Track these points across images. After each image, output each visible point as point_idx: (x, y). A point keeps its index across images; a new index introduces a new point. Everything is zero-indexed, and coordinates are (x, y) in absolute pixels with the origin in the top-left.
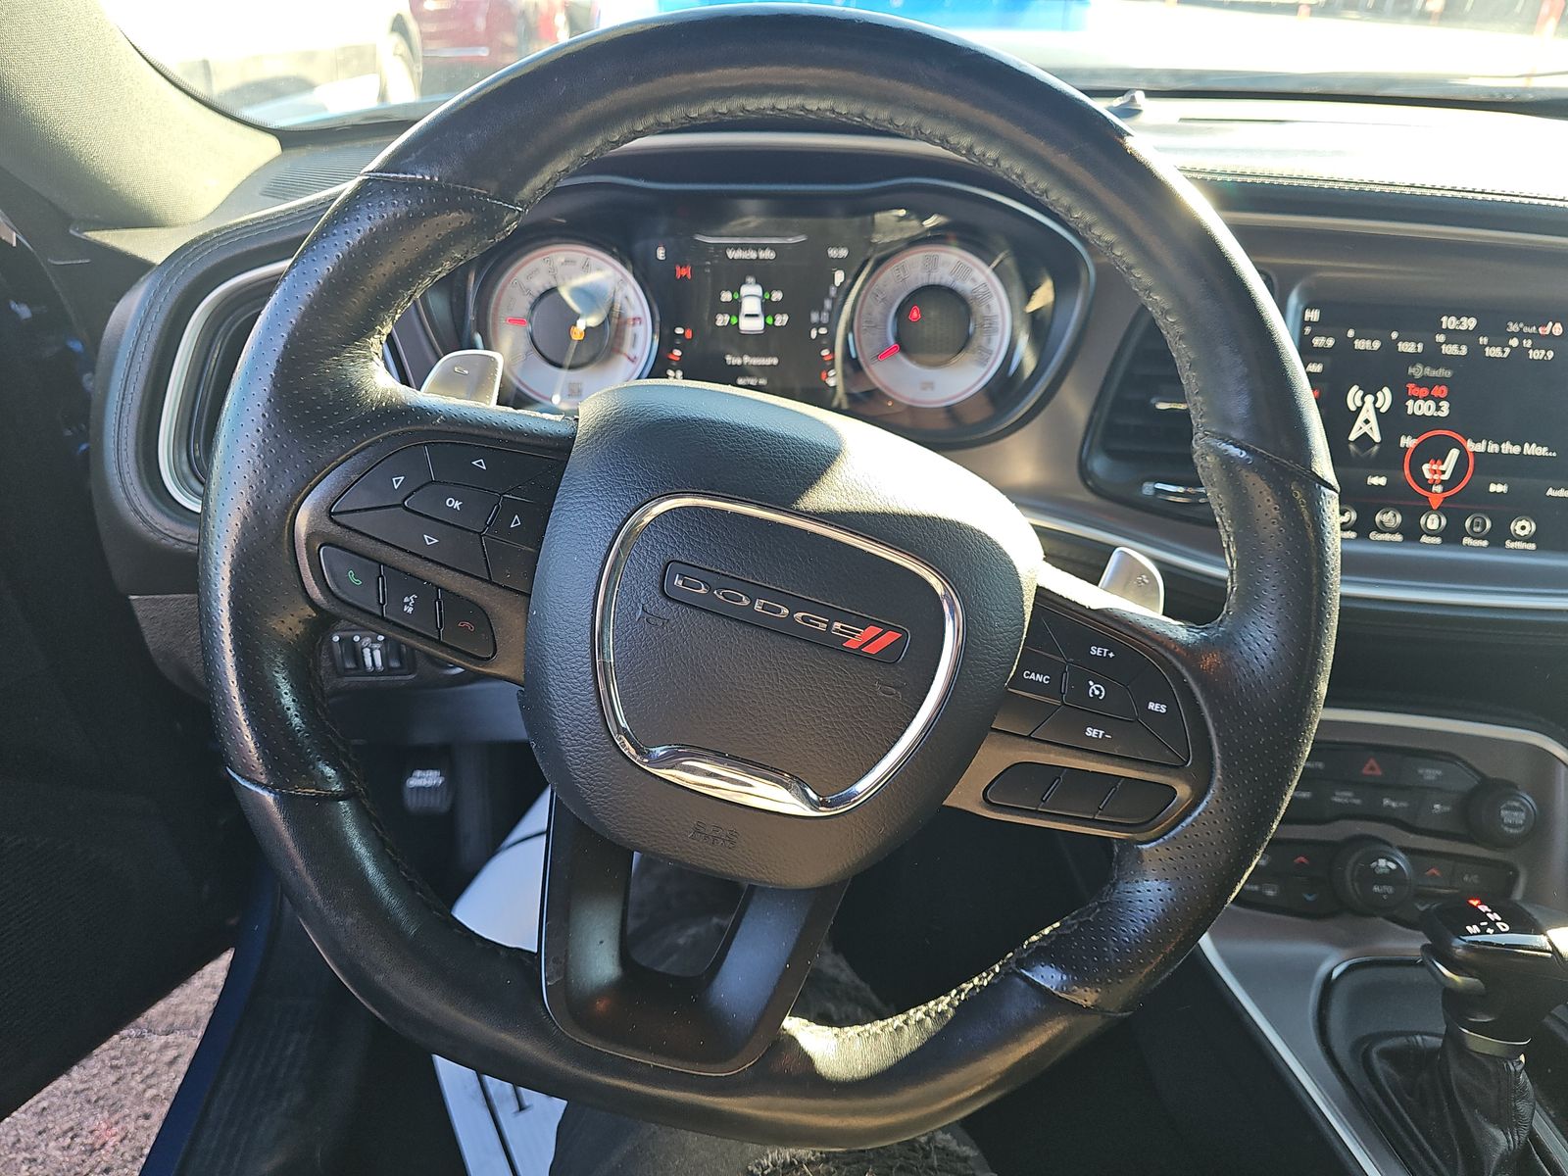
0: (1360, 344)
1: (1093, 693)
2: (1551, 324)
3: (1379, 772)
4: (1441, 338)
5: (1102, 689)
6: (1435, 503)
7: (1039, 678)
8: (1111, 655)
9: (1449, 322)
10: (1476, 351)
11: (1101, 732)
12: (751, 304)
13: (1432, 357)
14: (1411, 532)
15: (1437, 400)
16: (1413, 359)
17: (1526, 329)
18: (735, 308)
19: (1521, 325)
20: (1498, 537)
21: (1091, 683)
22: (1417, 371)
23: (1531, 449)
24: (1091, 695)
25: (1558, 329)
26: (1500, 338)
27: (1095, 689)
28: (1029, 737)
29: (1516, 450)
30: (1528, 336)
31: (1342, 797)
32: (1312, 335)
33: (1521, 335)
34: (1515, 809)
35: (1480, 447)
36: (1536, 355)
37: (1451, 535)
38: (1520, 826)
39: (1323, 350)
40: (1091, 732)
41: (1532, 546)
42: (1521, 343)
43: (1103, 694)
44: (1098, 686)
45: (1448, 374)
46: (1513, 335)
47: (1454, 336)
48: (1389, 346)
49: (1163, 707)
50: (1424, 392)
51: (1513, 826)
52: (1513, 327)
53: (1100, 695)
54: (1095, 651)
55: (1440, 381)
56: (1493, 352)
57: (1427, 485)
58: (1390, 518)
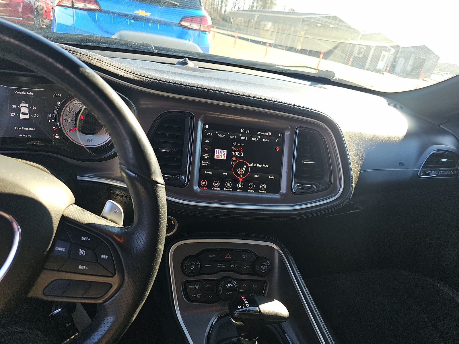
0: (220, 135)
1: (81, 254)
2: (268, 132)
3: (230, 257)
4: (241, 135)
5: (84, 252)
6: (241, 180)
7: (61, 249)
8: (89, 239)
9: (243, 131)
10: (250, 139)
11: (84, 267)
12: (24, 110)
13: (239, 140)
14: (235, 188)
15: (240, 152)
16: (234, 140)
17: (262, 134)
18: (18, 110)
19: (261, 132)
20: (257, 190)
21: (80, 250)
22: (235, 144)
23: (264, 166)
24: (80, 254)
25: (270, 134)
26: (256, 135)
27: (82, 252)
28: (58, 270)
29: (261, 166)
30: (263, 135)
31: (220, 265)
32: (207, 132)
33: (261, 135)
34: (265, 265)
35: (251, 165)
36: (265, 140)
37: (245, 189)
38: (266, 270)
39: (209, 136)
40: (81, 267)
41: (266, 192)
42: (261, 137)
43: (85, 253)
44: (83, 251)
45: (243, 145)
46: (259, 135)
47: (244, 134)
48: (227, 137)
49: (107, 257)
50: (236, 149)
51: (264, 270)
52: (259, 133)
53: (84, 254)
54: (83, 238)
55: (241, 147)
56: (255, 139)
57: (239, 175)
58: (229, 184)
